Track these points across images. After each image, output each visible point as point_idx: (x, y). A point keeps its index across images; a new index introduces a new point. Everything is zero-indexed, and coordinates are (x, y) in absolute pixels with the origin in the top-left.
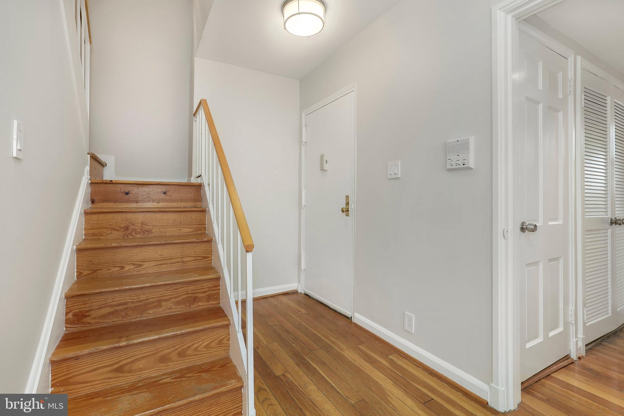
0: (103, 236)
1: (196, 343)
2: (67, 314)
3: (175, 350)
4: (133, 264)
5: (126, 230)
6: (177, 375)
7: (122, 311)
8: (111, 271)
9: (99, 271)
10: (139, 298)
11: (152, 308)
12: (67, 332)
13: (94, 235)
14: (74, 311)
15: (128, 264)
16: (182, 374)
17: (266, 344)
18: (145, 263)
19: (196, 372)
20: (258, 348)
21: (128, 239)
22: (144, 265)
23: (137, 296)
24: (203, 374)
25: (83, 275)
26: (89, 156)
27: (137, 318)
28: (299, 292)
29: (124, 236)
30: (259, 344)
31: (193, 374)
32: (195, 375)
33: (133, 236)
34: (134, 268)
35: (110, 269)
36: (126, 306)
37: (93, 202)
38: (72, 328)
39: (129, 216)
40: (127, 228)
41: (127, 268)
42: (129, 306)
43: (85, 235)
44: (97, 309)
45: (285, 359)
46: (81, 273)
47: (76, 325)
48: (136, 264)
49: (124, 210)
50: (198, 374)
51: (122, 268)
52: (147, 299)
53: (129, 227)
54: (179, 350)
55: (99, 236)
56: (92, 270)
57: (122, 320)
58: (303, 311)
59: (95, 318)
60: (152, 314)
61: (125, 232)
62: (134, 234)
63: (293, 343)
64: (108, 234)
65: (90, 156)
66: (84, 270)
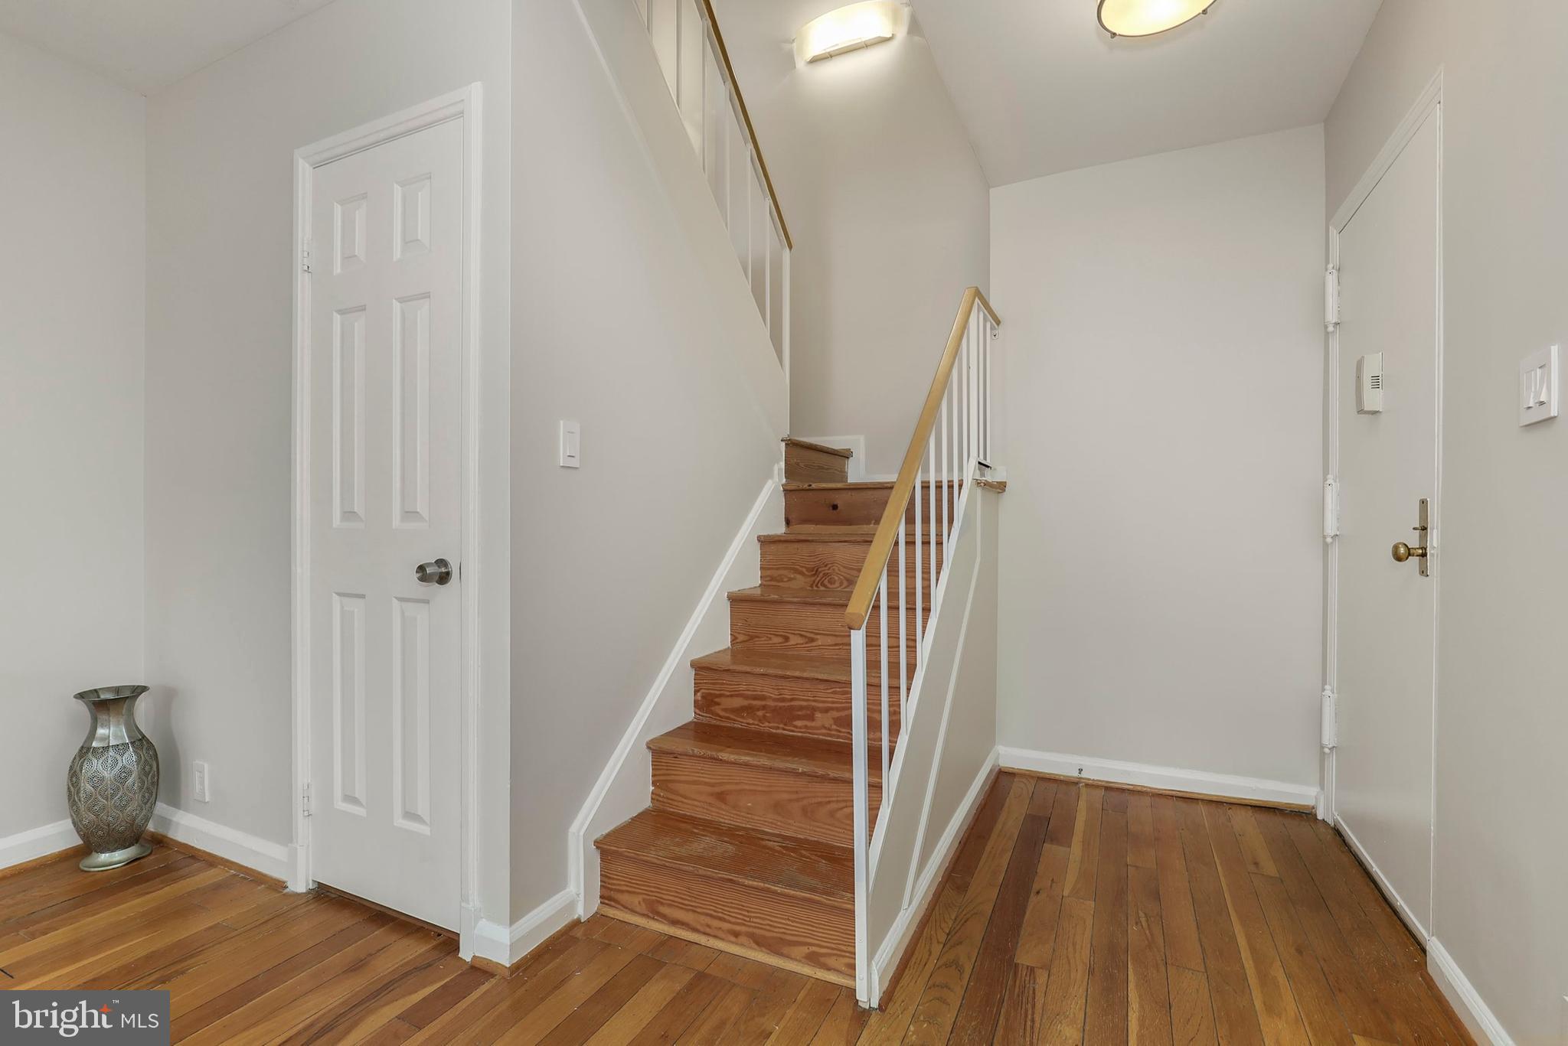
0: (783, 581)
1: (833, 801)
2: (696, 692)
3: (798, 800)
4: (801, 635)
5: (814, 575)
6: (790, 844)
7: (758, 710)
8: (770, 642)
9: (757, 639)
10: (780, 695)
11: (799, 718)
12: (695, 720)
13: (772, 579)
14: (703, 691)
15: (794, 634)
16: (798, 845)
17: (1066, 893)
18: (818, 637)
19: (819, 854)
20: (1038, 893)
21: (817, 591)
22: (817, 639)
23: (778, 689)
24: (824, 862)
25: (738, 641)
26: (783, 444)
27: (778, 728)
28: (1320, 817)
29: (812, 585)
30: (1051, 886)
31: (811, 854)
32: (813, 857)
33: (825, 586)
34: (802, 644)
35: (770, 639)
36: (763, 703)
37: (788, 522)
38: (702, 716)
39: (820, 548)
40: (817, 571)
41: (794, 640)
42: (768, 703)
43: (761, 577)
44: (728, 696)
45: (1074, 944)
46: (736, 638)
47: (706, 713)
48: (806, 637)
49: (810, 538)
50: (816, 858)
51: (787, 639)
52: (792, 700)
53: (820, 570)
54: (805, 802)
55: (778, 581)
56: (749, 635)
57: (757, 725)
58: (1270, 868)
59: (725, 710)
60: (800, 728)
61: (813, 578)
62: (826, 582)
63: (1137, 923)
64: (790, 579)
65: (786, 444)
66: (739, 633)
